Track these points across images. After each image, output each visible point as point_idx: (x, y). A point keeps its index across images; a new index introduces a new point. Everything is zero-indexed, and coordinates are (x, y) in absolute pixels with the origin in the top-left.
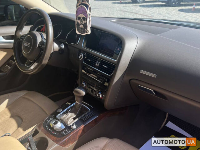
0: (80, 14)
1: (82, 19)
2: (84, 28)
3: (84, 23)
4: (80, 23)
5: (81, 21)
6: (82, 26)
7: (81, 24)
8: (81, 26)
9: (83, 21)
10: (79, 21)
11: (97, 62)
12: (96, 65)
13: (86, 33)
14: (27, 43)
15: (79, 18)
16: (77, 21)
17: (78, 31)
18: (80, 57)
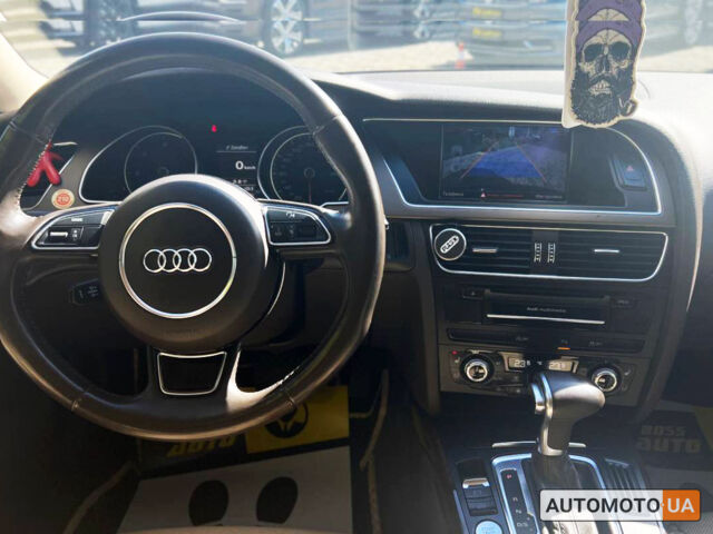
0: (602, 33)
1: (606, 52)
2: (615, 94)
3: (614, 71)
4: (593, 73)
5: (604, 63)
6: (606, 84)
7: (599, 79)
8: (601, 88)
9: (614, 64)
10: (589, 68)
11: (538, 247)
12: (537, 259)
13: (621, 118)
14: (176, 253)
15: (592, 53)
16: (581, 64)
17: (576, 112)
18: (446, 248)
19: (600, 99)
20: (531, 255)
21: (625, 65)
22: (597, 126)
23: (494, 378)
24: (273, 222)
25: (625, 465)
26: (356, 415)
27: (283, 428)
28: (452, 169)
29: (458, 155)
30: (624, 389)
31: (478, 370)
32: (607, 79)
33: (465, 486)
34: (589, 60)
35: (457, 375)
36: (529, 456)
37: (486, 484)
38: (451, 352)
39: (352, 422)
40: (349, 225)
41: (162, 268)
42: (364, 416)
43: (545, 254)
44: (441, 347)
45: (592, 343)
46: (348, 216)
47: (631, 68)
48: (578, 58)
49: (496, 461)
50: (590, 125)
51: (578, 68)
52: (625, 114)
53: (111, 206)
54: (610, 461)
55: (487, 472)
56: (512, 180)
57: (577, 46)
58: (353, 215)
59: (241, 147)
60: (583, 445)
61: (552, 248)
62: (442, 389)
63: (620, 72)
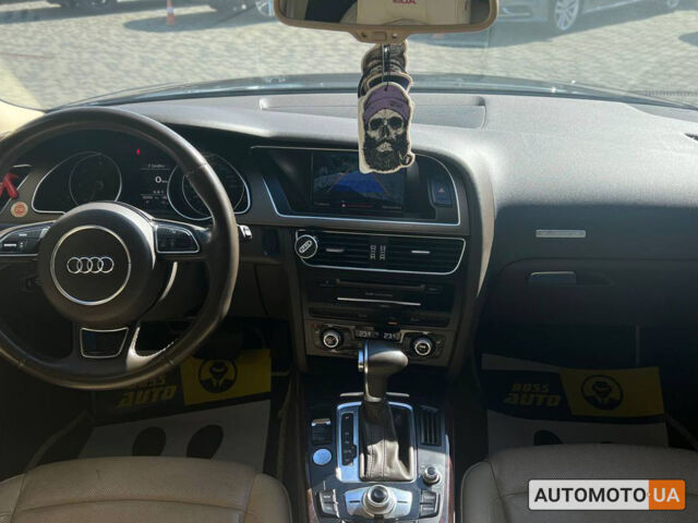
0: (382, 111)
1: (386, 123)
2: (396, 151)
3: (394, 137)
4: (378, 137)
5: (385, 131)
6: (388, 145)
7: (383, 141)
8: (385, 147)
9: (393, 132)
10: (375, 134)
11: (373, 248)
12: (372, 257)
13: (402, 166)
14: (90, 260)
15: (377, 124)
16: (369, 132)
17: (369, 164)
18: (303, 249)
19: (385, 154)
20: (368, 254)
21: (400, 131)
22: (385, 172)
23: (345, 345)
24: (161, 236)
25: (435, 410)
26: (278, 374)
27: (215, 384)
28: (321, 185)
29: (324, 174)
30: (438, 353)
31: (330, 339)
32: (387, 141)
33: (313, 425)
34: (374, 129)
35: (318, 343)
36: (360, 403)
37: (329, 423)
38: (313, 326)
39: (273, 378)
40: (209, 240)
41: (79, 271)
42: (284, 374)
43: (378, 254)
44: (305, 322)
45: (412, 319)
46: (209, 235)
47: (405, 134)
48: (366, 128)
49: (340, 407)
50: (380, 172)
51: (366, 134)
52: (404, 163)
53: (48, 224)
54: (425, 407)
55: (332, 414)
56: (365, 194)
57: (364, 120)
58: (213, 234)
59: (159, 166)
60: (407, 395)
61: (383, 248)
62: (308, 353)
63: (397, 136)
